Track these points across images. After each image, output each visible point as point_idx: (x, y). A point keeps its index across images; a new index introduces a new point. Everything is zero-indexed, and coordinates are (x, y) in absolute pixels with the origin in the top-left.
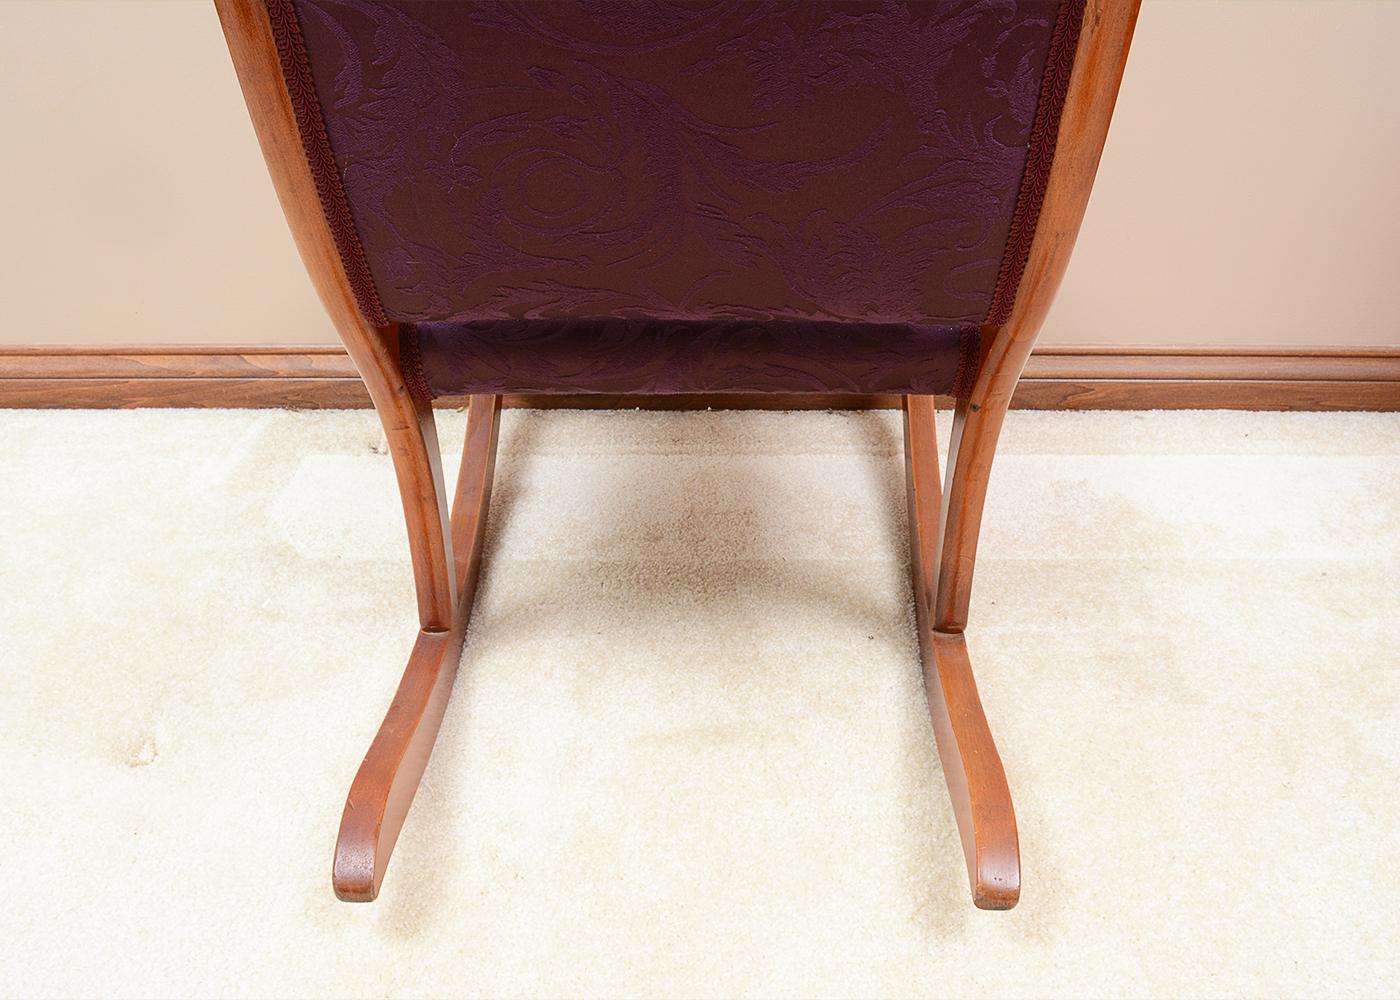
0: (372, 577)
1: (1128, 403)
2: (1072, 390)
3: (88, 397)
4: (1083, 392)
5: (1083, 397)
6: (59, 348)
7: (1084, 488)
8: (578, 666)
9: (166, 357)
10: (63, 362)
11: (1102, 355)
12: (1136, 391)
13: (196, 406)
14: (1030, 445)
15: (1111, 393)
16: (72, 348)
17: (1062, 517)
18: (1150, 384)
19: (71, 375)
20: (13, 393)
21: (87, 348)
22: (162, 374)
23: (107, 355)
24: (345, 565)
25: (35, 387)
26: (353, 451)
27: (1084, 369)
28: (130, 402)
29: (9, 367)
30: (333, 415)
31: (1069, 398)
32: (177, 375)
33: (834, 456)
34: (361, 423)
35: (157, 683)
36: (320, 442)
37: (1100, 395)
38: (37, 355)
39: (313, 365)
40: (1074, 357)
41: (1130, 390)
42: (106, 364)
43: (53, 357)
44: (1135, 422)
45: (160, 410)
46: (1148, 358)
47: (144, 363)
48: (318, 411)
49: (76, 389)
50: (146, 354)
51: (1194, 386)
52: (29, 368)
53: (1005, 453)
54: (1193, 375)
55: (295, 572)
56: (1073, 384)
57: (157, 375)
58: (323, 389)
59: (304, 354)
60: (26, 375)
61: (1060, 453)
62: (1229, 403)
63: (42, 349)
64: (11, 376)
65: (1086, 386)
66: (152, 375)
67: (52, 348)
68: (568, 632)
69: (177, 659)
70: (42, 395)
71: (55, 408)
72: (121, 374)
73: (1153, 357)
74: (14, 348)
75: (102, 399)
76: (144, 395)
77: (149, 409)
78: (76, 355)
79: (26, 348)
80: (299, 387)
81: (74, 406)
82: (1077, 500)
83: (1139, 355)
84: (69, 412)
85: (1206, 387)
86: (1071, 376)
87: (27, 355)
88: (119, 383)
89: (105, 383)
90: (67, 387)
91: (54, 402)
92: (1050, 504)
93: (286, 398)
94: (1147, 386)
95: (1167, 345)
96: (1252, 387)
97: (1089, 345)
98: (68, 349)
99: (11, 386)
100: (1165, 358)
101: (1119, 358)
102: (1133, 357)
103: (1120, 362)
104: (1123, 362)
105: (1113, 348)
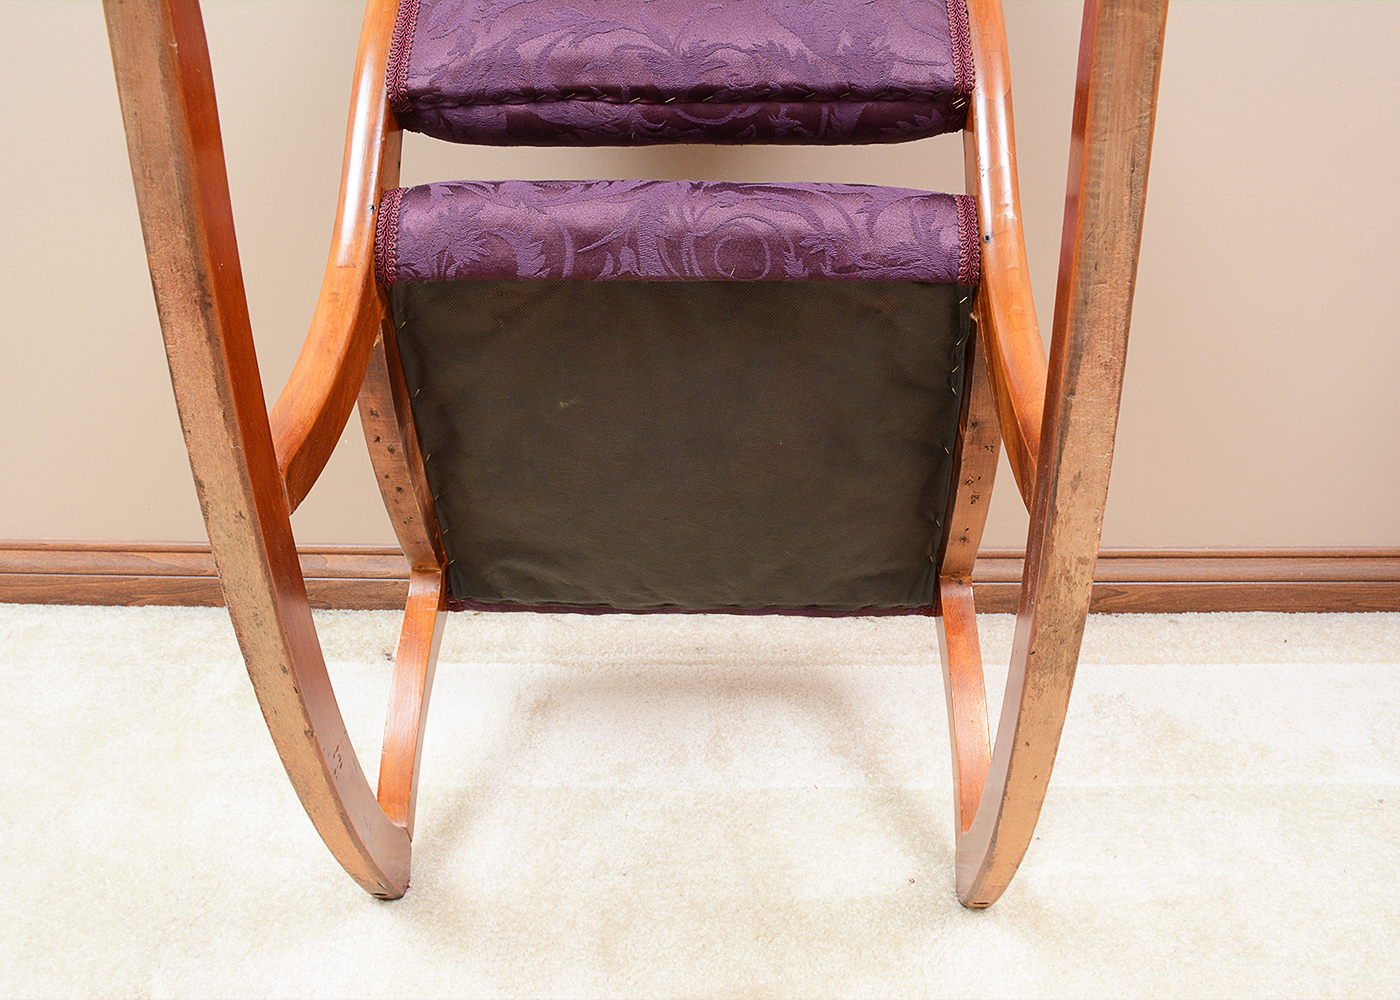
1: (1161, 605)
2: (1105, 592)
3: (95, 593)
4: (1117, 595)
5: (1116, 600)
6: (69, 543)
7: (1123, 703)
8: (602, 914)
9: (178, 555)
10: (72, 557)
11: (1134, 558)
12: (1169, 593)
13: (206, 605)
15: (1143, 596)
16: (83, 543)
17: (1103, 736)
18: (1185, 586)
19: (80, 571)
20: (20, 588)
21: (98, 544)
22: (173, 572)
23: (118, 551)
25: (43, 583)
26: (367, 658)
27: (1116, 572)
28: (139, 599)
29: (17, 562)
30: (347, 617)
31: (1101, 601)
32: (188, 573)
33: (863, 667)
34: (374, 626)
35: (156, 928)
36: (332, 647)
37: (1132, 598)
38: (46, 550)
39: (327, 565)
40: (1106, 560)
41: (1163, 593)
42: (116, 560)
43: (62, 553)
44: (1170, 627)
45: (169, 608)
47: (155, 560)
48: (331, 611)
49: (84, 585)
50: (157, 552)
51: (1228, 589)
52: (37, 563)
54: (1228, 577)
56: (1105, 588)
57: (168, 572)
58: (337, 589)
59: (318, 554)
60: (34, 571)
61: (1096, 663)
62: (1265, 605)
63: (52, 544)
64: (18, 570)
65: (1119, 590)
66: (162, 572)
67: (61, 543)
68: (592, 872)
69: (178, 900)
70: (49, 590)
71: (62, 604)
72: (130, 571)
73: (1185, 559)
74: (23, 543)
75: (111, 596)
76: (154, 593)
77: (158, 607)
78: (86, 551)
79: (35, 543)
80: (313, 587)
81: (81, 602)
82: (1117, 717)
83: (1171, 557)
84: (77, 608)
85: (1240, 589)
86: (1103, 579)
87: (37, 550)
88: (128, 579)
89: (114, 580)
90: (75, 582)
91: (62, 598)
92: (1089, 721)
94: (1181, 589)
95: (1200, 547)
96: (1287, 589)
97: (1120, 547)
98: (78, 545)
99: (18, 581)
100: (1198, 560)
101: (1152, 560)
102: (1166, 559)
103: (1152, 565)
104: (1156, 564)
105: (1144, 550)
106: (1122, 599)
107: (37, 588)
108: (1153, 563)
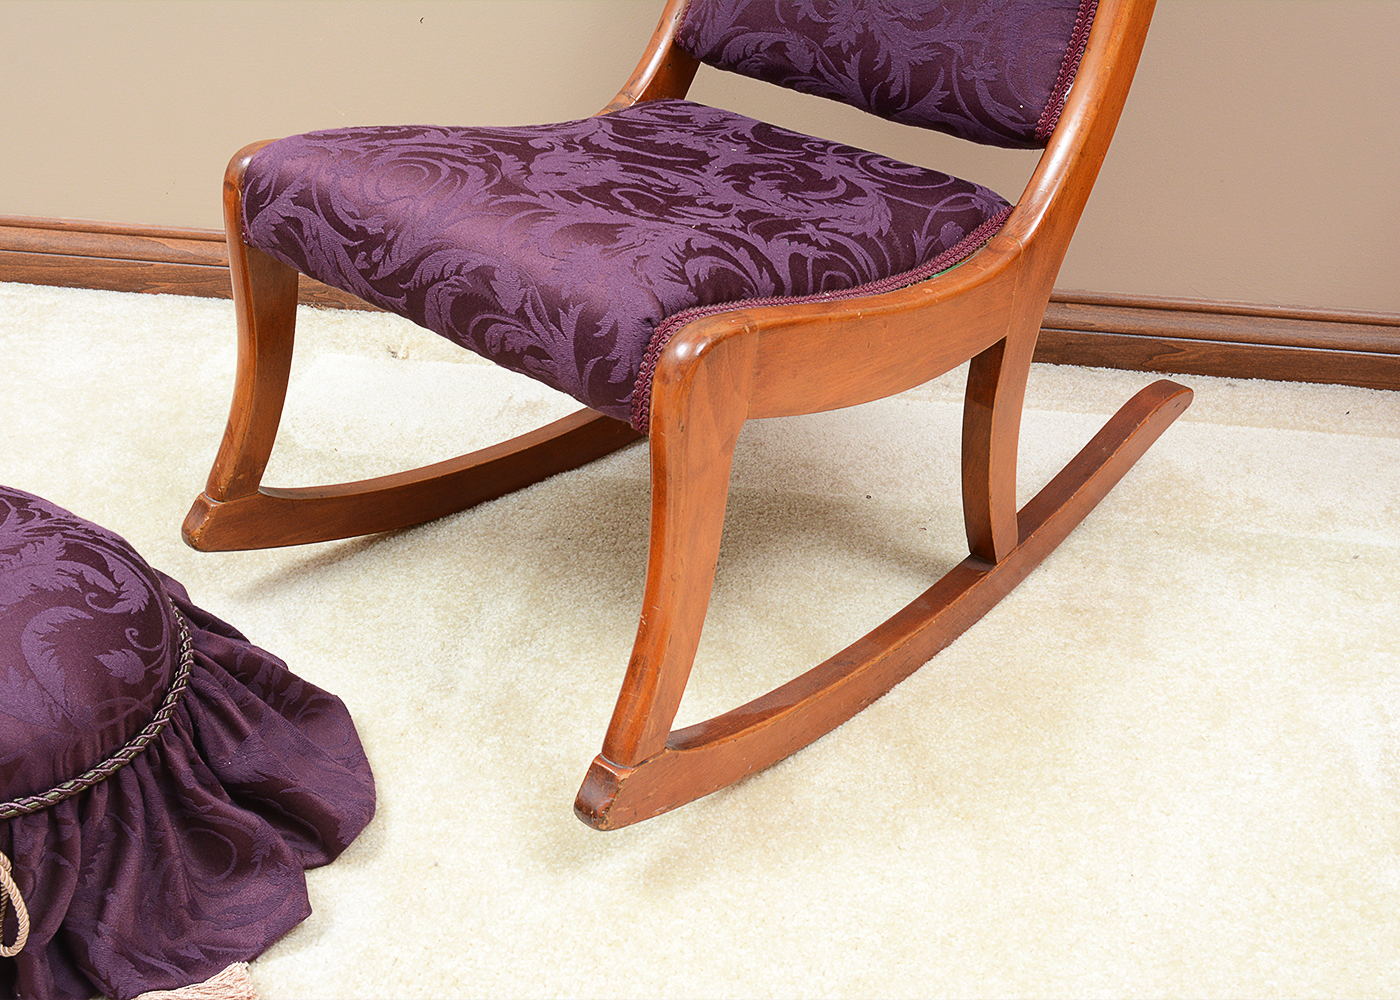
0: (363, 470)
2: (1159, 348)
3: (111, 277)
4: (1174, 352)
5: (1172, 358)
6: (87, 224)
8: (541, 565)
9: (194, 242)
10: (88, 239)
11: (1195, 311)
12: (1233, 355)
13: (219, 296)
14: (1089, 404)
15: (1204, 356)
16: (100, 225)
18: (1251, 348)
19: (96, 254)
20: (36, 268)
21: (114, 227)
22: (189, 260)
23: (135, 235)
24: (340, 457)
25: (59, 263)
26: (371, 352)
27: (1172, 326)
28: (154, 286)
29: (34, 241)
30: (358, 316)
31: (1156, 358)
32: (203, 261)
34: (384, 326)
35: (145, 543)
36: (338, 341)
37: (1194, 358)
38: (63, 230)
40: (1162, 312)
41: (1226, 354)
42: (132, 244)
43: (79, 234)
45: (182, 297)
46: (1249, 318)
47: (170, 246)
48: (344, 311)
49: (99, 268)
50: (173, 238)
51: (1302, 355)
52: (54, 243)
53: (1057, 410)
54: (1302, 341)
55: (291, 460)
56: (1159, 342)
57: (184, 260)
60: (50, 250)
62: (1346, 377)
63: (69, 224)
64: (35, 249)
65: (1175, 346)
66: (177, 259)
67: (78, 223)
68: (539, 535)
69: (166, 524)
70: (65, 272)
71: (76, 287)
72: (146, 257)
73: (1254, 318)
74: (41, 221)
75: (125, 281)
76: (168, 281)
77: (171, 295)
78: (103, 232)
79: (52, 221)
81: (96, 286)
83: (1237, 314)
84: (91, 291)
85: (1315, 356)
86: (1158, 333)
87: (54, 229)
88: (144, 265)
89: (129, 265)
90: (91, 265)
91: (77, 281)
93: (312, 295)
94: (1247, 351)
95: (1272, 306)
96: (1372, 361)
97: (1179, 299)
98: (95, 226)
99: (34, 260)
100: (1268, 319)
101: (1215, 316)
102: (1231, 316)
103: (1215, 321)
104: (1219, 321)
105: (1206, 304)
106: (1180, 358)
107: (52, 269)
108: (1216, 319)
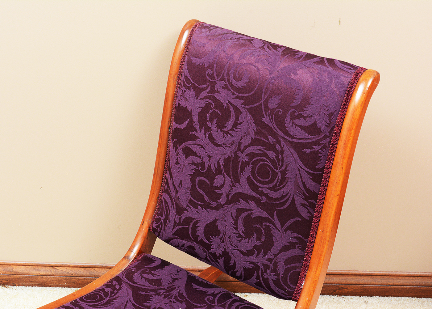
1: (363, 293)
2: (338, 288)
4: (343, 289)
5: (343, 291)
11: (350, 275)
12: (366, 289)
15: (355, 290)
18: (372, 287)
27: (343, 281)
31: (337, 291)
37: (350, 290)
39: (13, 270)
41: (363, 289)
46: (371, 276)
54: (391, 284)
56: (338, 286)
58: (18, 279)
65: (344, 287)
73: (373, 276)
80: (8, 278)
83: (366, 275)
85: (397, 289)
86: (338, 283)
93: (2, 281)
94: (371, 288)
95: (379, 272)
97: (344, 271)
100: (378, 277)
101: (358, 276)
102: (364, 276)
103: (358, 278)
104: (360, 278)
105: (355, 272)
106: (346, 291)
108: (359, 277)
